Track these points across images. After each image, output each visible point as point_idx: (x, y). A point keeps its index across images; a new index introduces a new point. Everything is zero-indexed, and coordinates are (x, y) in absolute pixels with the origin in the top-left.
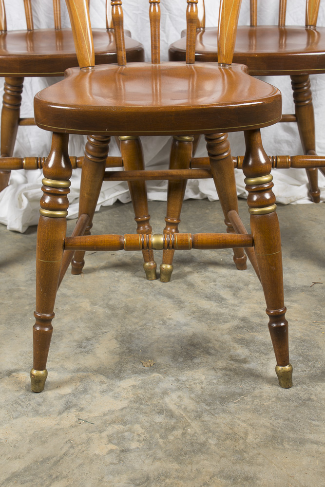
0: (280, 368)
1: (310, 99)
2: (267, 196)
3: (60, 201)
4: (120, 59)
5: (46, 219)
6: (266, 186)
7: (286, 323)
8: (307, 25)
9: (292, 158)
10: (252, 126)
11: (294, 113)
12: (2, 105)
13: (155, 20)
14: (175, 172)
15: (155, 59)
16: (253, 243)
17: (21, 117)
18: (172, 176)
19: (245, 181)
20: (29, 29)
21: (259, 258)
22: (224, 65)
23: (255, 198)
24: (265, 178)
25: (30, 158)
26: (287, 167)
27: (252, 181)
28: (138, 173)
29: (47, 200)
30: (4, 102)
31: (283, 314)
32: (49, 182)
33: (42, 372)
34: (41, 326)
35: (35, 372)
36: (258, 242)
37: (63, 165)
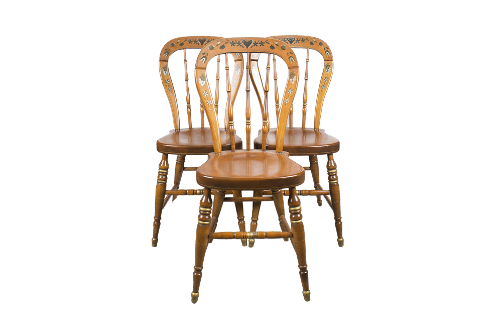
0: (305, 292)
1: (317, 161)
2: (299, 216)
3: (207, 217)
4: (232, 149)
5: (200, 225)
6: (298, 211)
7: (307, 272)
8: (315, 129)
9: (309, 191)
10: (292, 186)
11: (309, 166)
12: (176, 161)
13: (248, 132)
14: (256, 198)
15: (248, 149)
16: (293, 236)
17: (185, 167)
18: (255, 200)
19: (289, 208)
20: (189, 128)
21: (295, 243)
22: (279, 152)
23: (293, 216)
24: (298, 208)
25: (190, 190)
26: (307, 195)
27: (292, 209)
28: (240, 198)
29: (201, 217)
30: (177, 160)
31: (306, 268)
32: (202, 209)
33: (197, 294)
34: (197, 273)
35: (193, 294)
36: (295, 236)
37: (209, 201)
